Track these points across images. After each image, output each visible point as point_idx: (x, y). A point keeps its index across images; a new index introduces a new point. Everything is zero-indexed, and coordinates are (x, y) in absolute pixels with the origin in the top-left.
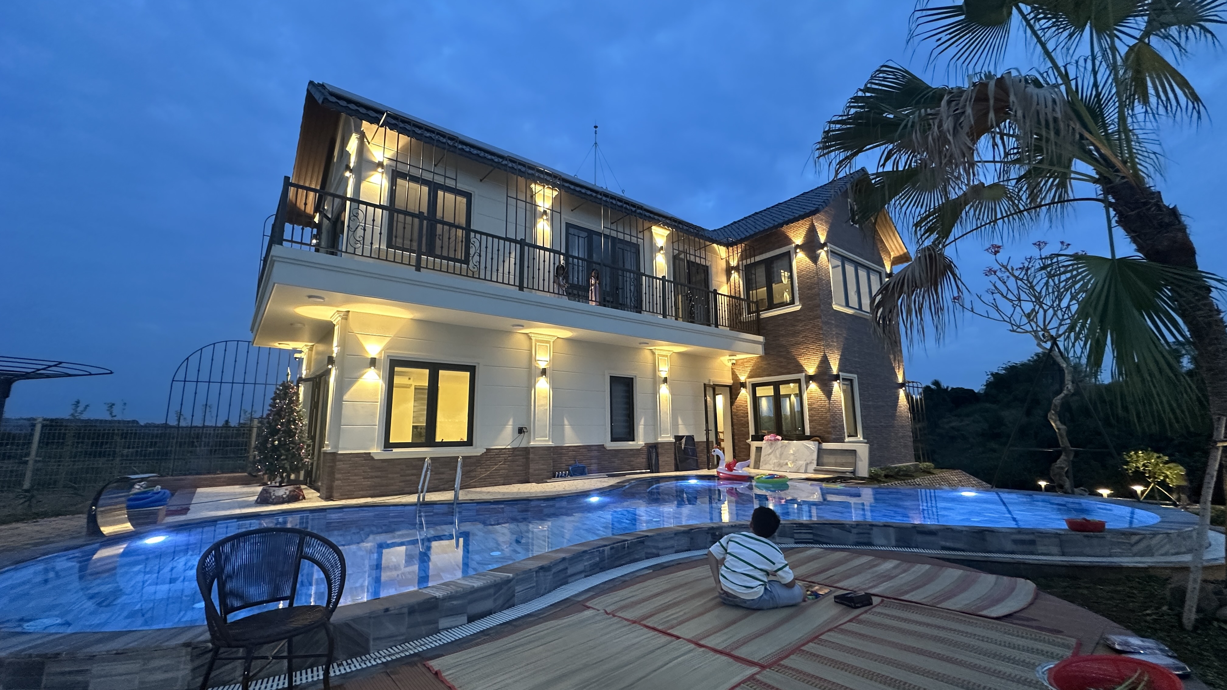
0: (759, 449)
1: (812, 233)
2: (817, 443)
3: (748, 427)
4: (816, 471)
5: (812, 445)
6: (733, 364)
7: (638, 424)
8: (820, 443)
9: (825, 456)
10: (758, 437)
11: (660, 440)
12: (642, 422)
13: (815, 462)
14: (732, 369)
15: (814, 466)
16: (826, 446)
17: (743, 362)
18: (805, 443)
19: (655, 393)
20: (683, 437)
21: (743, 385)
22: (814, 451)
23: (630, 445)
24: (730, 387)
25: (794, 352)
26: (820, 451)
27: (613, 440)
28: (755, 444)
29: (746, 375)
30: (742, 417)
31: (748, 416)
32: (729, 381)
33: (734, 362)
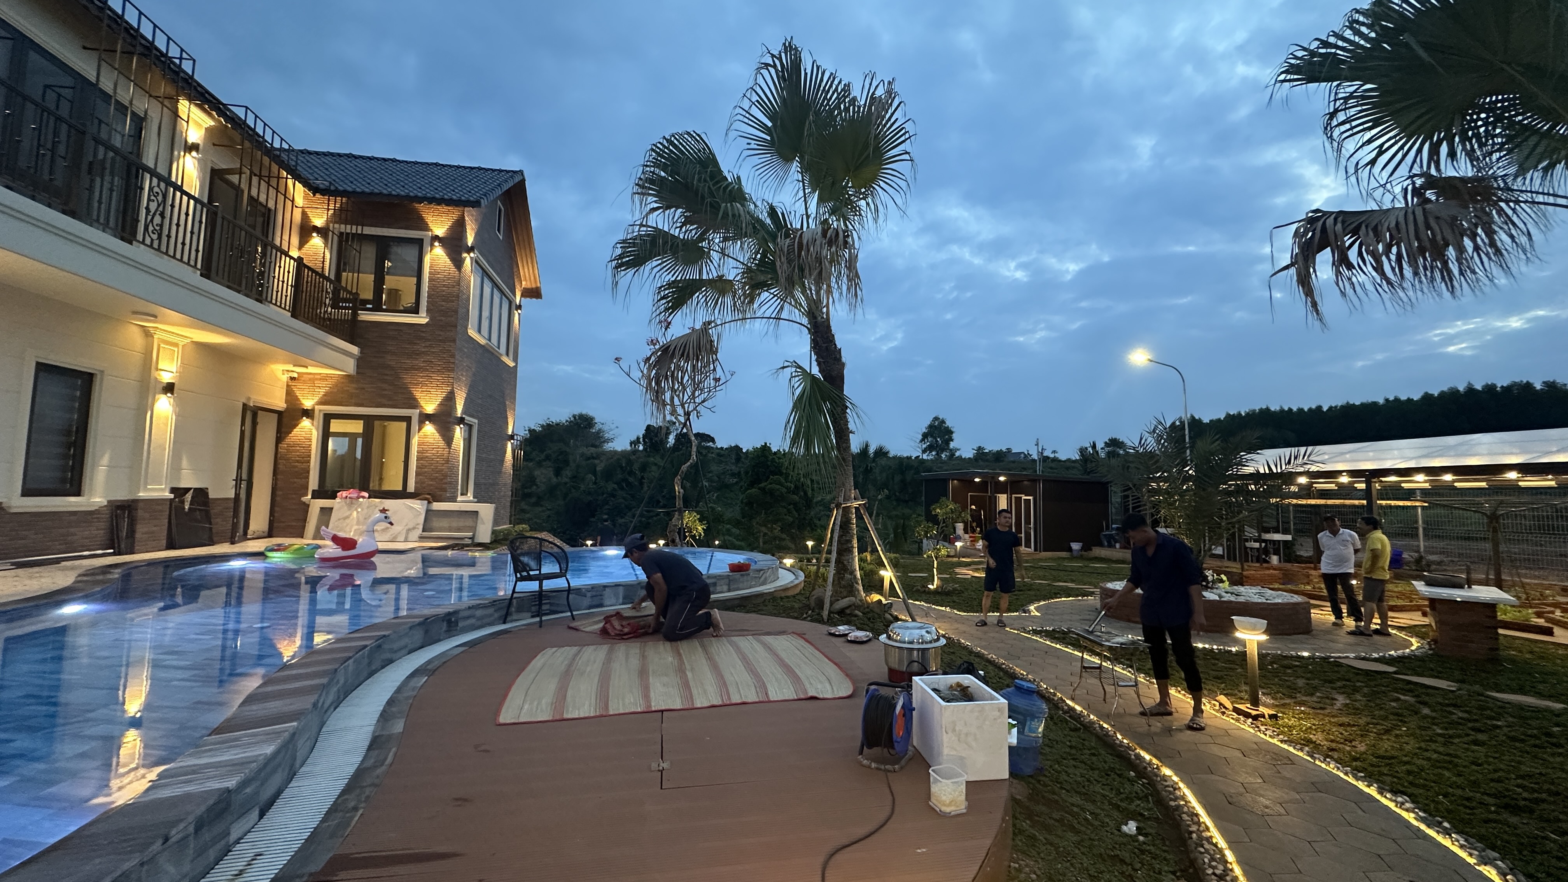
0: (326, 512)
1: (459, 227)
2: (426, 502)
3: (308, 477)
4: (422, 538)
5: (418, 506)
6: (292, 379)
7: (95, 465)
8: (429, 502)
9: (434, 519)
10: (325, 492)
11: (142, 495)
12: (105, 460)
13: (421, 527)
14: (288, 386)
15: (419, 532)
16: (437, 506)
17: (313, 379)
18: (408, 502)
19: (143, 408)
20: (189, 489)
21: (308, 413)
22: (420, 514)
23: (70, 503)
24: (279, 413)
25: (407, 379)
26: (428, 512)
27: (27, 492)
28: (319, 504)
29: (316, 399)
30: (298, 461)
31: (309, 462)
32: (280, 403)
33: (296, 375)
